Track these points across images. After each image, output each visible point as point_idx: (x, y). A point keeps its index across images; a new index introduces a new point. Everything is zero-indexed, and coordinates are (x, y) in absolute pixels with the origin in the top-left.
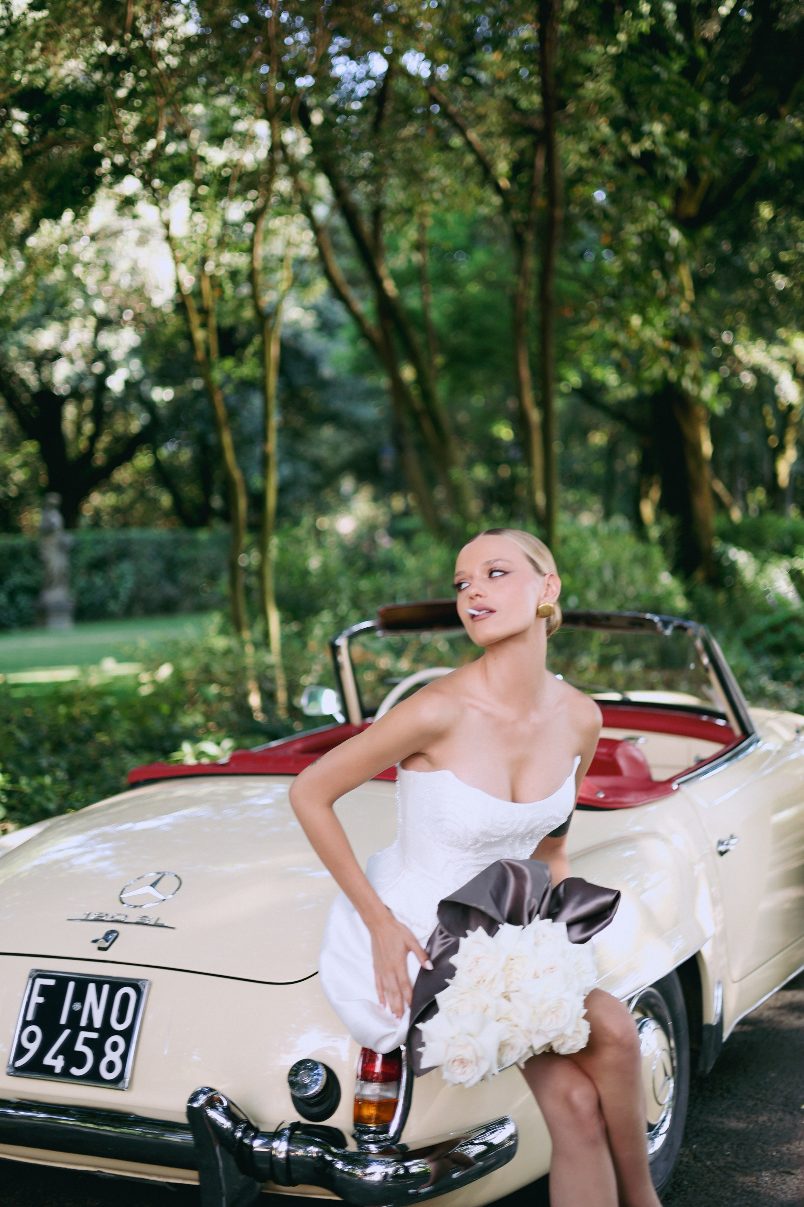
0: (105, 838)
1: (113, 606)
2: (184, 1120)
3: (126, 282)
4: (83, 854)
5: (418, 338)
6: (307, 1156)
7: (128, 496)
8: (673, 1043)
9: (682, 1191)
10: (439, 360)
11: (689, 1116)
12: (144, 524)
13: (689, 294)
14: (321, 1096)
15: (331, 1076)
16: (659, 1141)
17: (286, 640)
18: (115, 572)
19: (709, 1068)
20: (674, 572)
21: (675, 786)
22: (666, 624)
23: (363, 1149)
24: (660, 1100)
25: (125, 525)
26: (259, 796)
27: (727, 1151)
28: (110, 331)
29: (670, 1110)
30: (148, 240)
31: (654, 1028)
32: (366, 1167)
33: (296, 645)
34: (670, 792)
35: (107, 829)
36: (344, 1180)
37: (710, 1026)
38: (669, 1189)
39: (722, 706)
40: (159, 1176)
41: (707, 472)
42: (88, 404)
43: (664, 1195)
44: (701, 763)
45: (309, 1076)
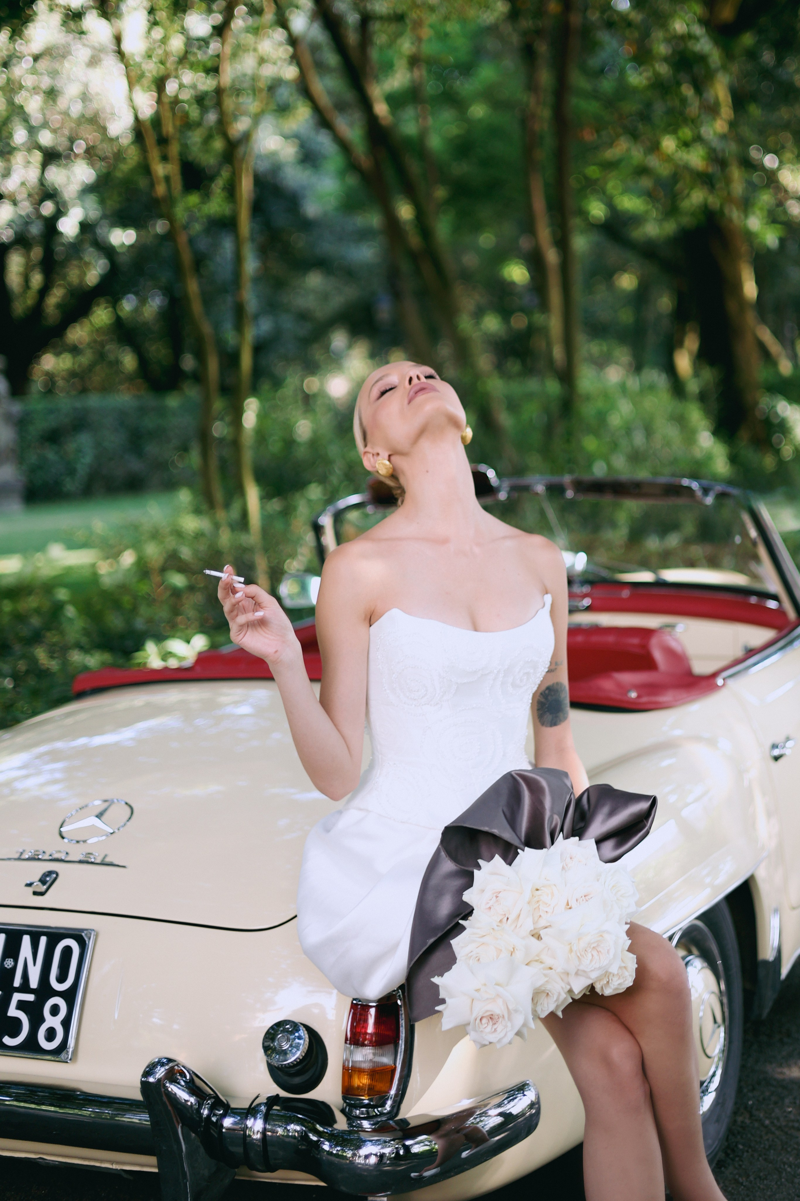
0: (55, 756)
1: (70, 485)
2: (138, 1096)
3: (76, 110)
4: (27, 777)
5: (414, 167)
6: (288, 1136)
7: (85, 359)
8: (723, 987)
9: (738, 1156)
10: (441, 193)
11: (743, 1067)
12: (106, 389)
13: (726, 111)
14: (304, 1064)
15: (315, 1038)
16: (708, 1100)
17: (267, 520)
18: (71, 446)
19: (766, 1012)
20: (716, 433)
21: (720, 682)
22: (706, 491)
23: (355, 1126)
24: (709, 1052)
25: (84, 391)
26: (236, 703)
27: (789, 1107)
28: (59, 166)
29: (721, 1064)
30: (100, 60)
31: (700, 968)
32: (359, 1147)
33: (279, 525)
34: (716, 688)
35: (59, 745)
36: (331, 1163)
37: (766, 963)
38: (721, 1155)
39: (774, 585)
40: (112, 1162)
41: (751, 318)
42: (37, 253)
43: (715, 1162)
44: (751, 652)
45: (288, 1040)
